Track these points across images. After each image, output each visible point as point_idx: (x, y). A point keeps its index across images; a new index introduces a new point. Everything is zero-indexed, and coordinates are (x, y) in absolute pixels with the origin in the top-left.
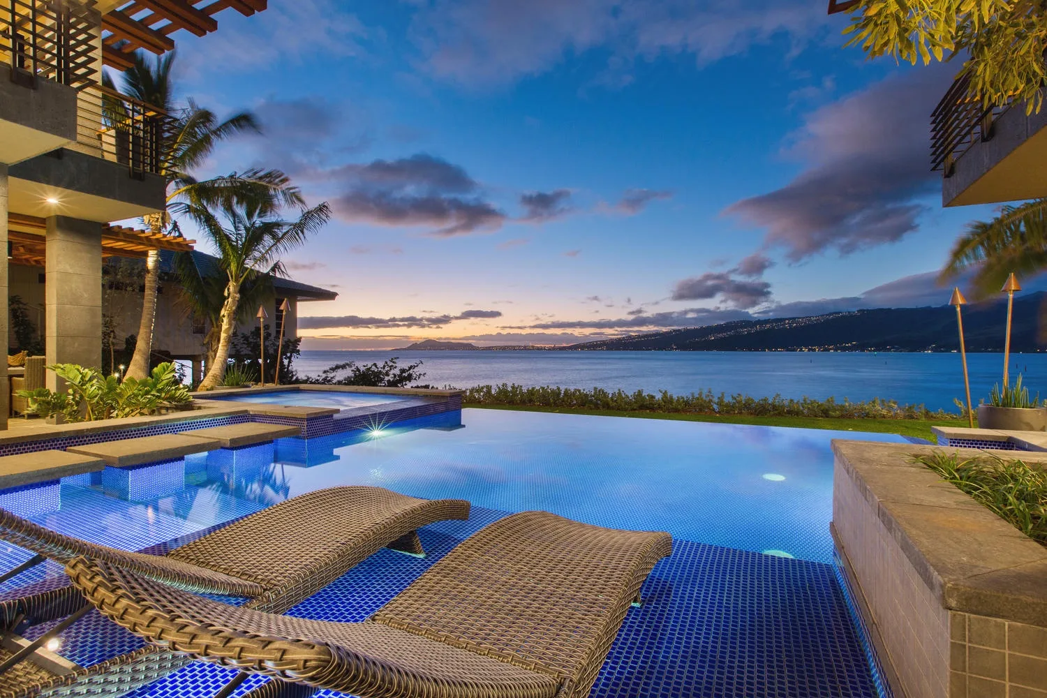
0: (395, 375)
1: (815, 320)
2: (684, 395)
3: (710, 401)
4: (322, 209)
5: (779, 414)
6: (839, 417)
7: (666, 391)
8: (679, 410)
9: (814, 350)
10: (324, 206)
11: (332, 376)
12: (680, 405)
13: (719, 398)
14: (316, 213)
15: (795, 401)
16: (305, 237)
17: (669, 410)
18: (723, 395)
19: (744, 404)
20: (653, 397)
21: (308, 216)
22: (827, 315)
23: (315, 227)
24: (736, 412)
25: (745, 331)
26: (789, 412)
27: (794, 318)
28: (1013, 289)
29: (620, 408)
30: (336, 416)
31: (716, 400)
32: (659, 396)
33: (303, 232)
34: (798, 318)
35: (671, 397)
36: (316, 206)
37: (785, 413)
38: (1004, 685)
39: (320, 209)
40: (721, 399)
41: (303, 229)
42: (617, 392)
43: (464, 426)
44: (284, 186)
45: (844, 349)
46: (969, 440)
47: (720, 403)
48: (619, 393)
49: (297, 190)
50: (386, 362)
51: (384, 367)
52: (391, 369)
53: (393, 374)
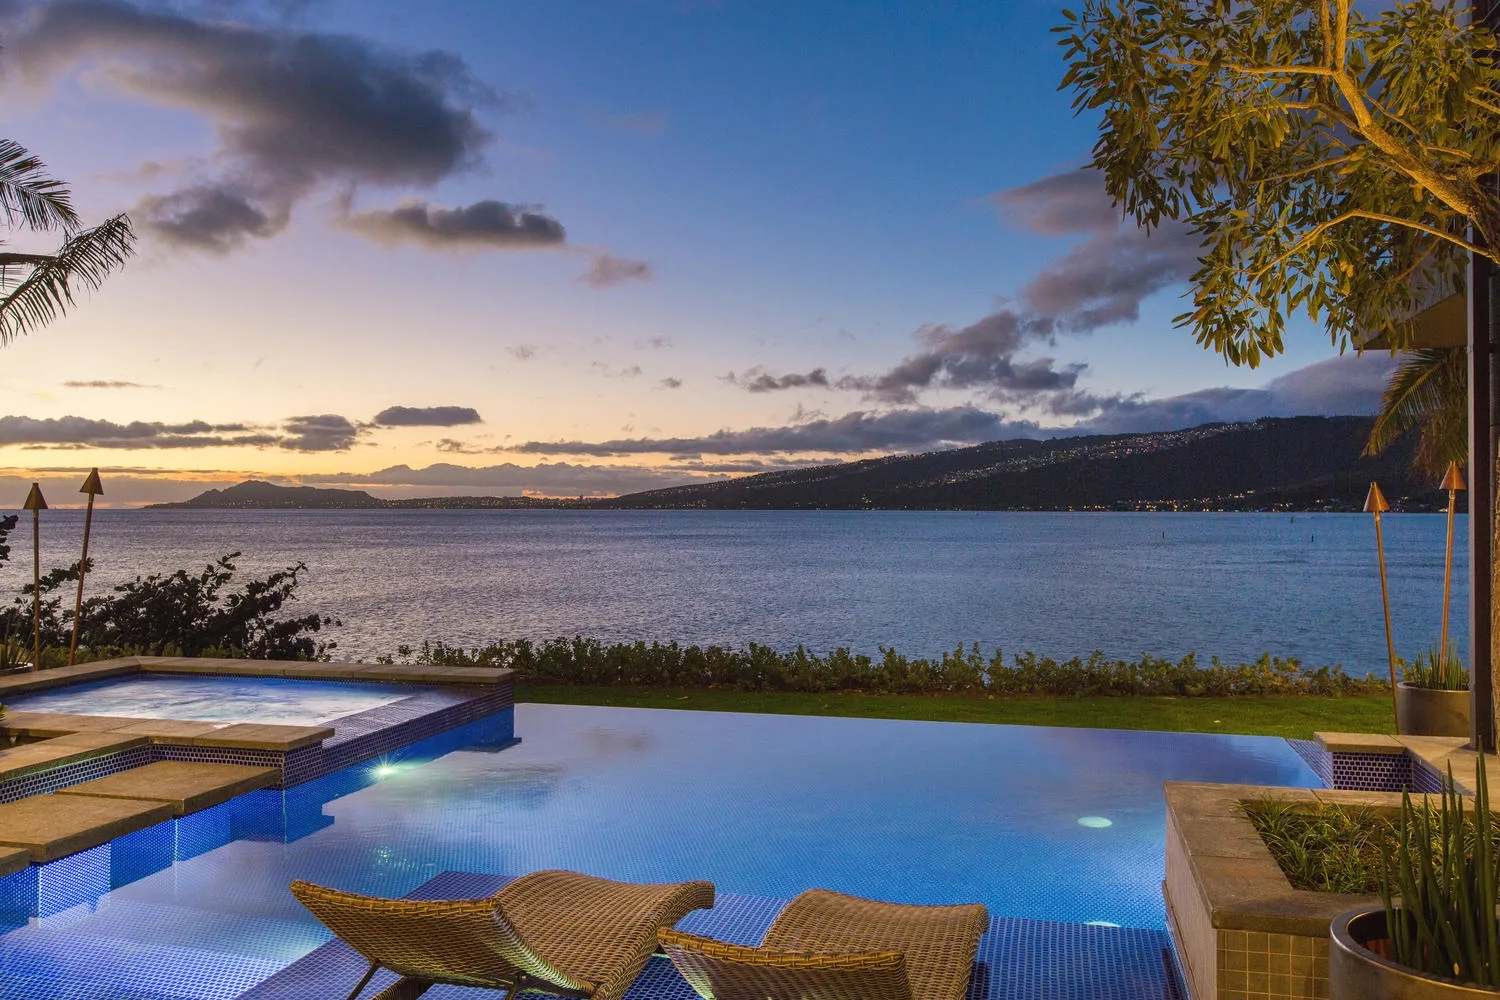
0: (234, 599)
1: (1172, 440)
2: (928, 656)
3: (977, 668)
4: (113, 230)
5: (1100, 692)
6: (1201, 695)
7: (892, 650)
8: (919, 688)
9: (1170, 508)
10: (119, 224)
11: (50, 601)
12: (921, 677)
13: (992, 661)
14: (99, 239)
15: (1128, 665)
16: (68, 295)
17: (900, 690)
18: (999, 654)
19: (1039, 674)
20: (866, 661)
21: (79, 249)
22: (1196, 429)
23: (95, 271)
24: (1024, 688)
25: (1023, 464)
26: (1118, 686)
27: (1130, 436)
28: (1455, 487)
29: (805, 685)
30: (327, 743)
31: (986, 664)
32: (877, 660)
33: (64, 284)
34: (1137, 435)
35: (903, 662)
36: (102, 223)
37: (1112, 688)
38: (1245, 974)
39: (109, 231)
40: (996, 662)
41: (65, 278)
42: (795, 650)
43: (519, 740)
44: (25, 177)
45: (1231, 506)
46: (1357, 754)
47: (995, 670)
48: (800, 654)
49: (56, 189)
50: (210, 568)
51: (205, 578)
52: (219, 583)
53: (230, 596)
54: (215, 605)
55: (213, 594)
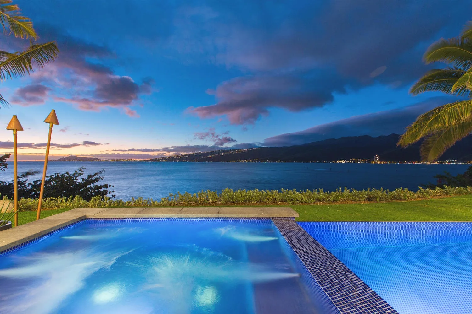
45: (255, 161)
50: (76, 171)
51: (74, 174)
52: (78, 176)
53: (82, 179)
54: (77, 181)
55: (77, 178)
